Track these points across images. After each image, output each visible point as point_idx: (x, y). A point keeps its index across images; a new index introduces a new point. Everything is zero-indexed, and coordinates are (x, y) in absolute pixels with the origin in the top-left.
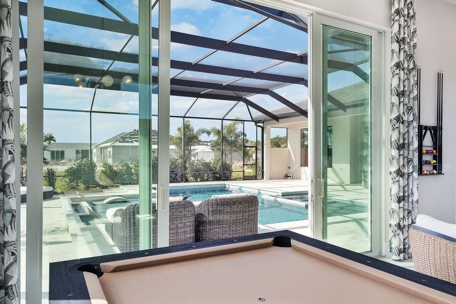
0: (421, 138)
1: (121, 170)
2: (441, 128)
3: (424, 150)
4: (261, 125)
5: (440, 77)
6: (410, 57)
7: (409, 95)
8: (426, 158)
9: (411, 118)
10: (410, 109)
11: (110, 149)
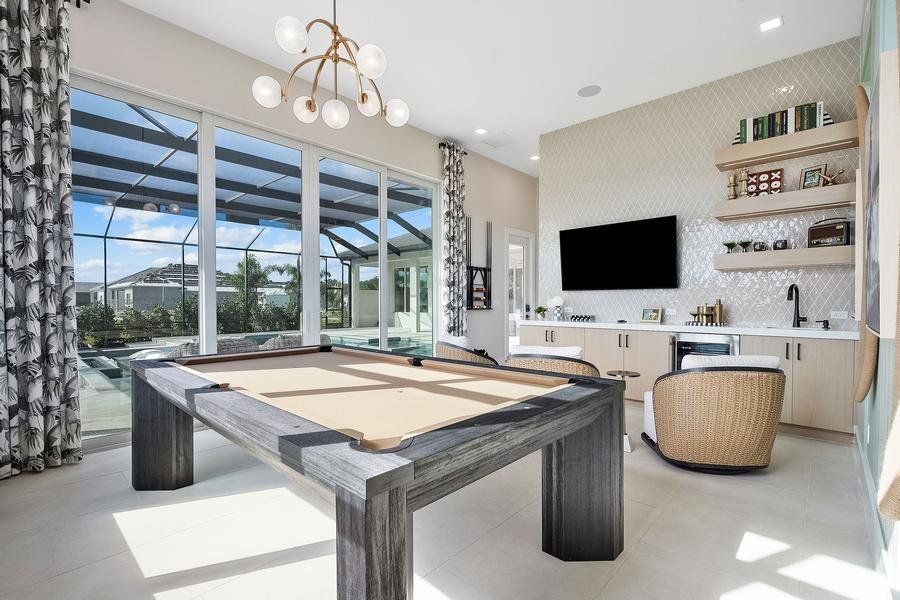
0: (471, 279)
1: (153, 318)
2: (490, 270)
3: (475, 288)
4: (349, 262)
5: (489, 226)
6: (459, 207)
7: (458, 240)
8: (476, 295)
9: (461, 260)
10: (460, 252)
11: (130, 292)
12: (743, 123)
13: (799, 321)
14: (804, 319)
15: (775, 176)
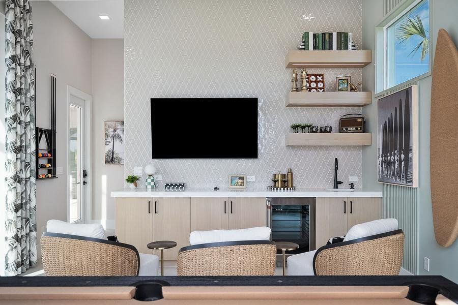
0: (37, 143)
2: (54, 132)
3: (40, 153)
5: (53, 81)
6: (27, 53)
7: (26, 94)
8: (42, 161)
9: (28, 119)
10: (27, 109)
12: (306, 35)
13: (337, 184)
14: (340, 183)
15: (320, 78)
